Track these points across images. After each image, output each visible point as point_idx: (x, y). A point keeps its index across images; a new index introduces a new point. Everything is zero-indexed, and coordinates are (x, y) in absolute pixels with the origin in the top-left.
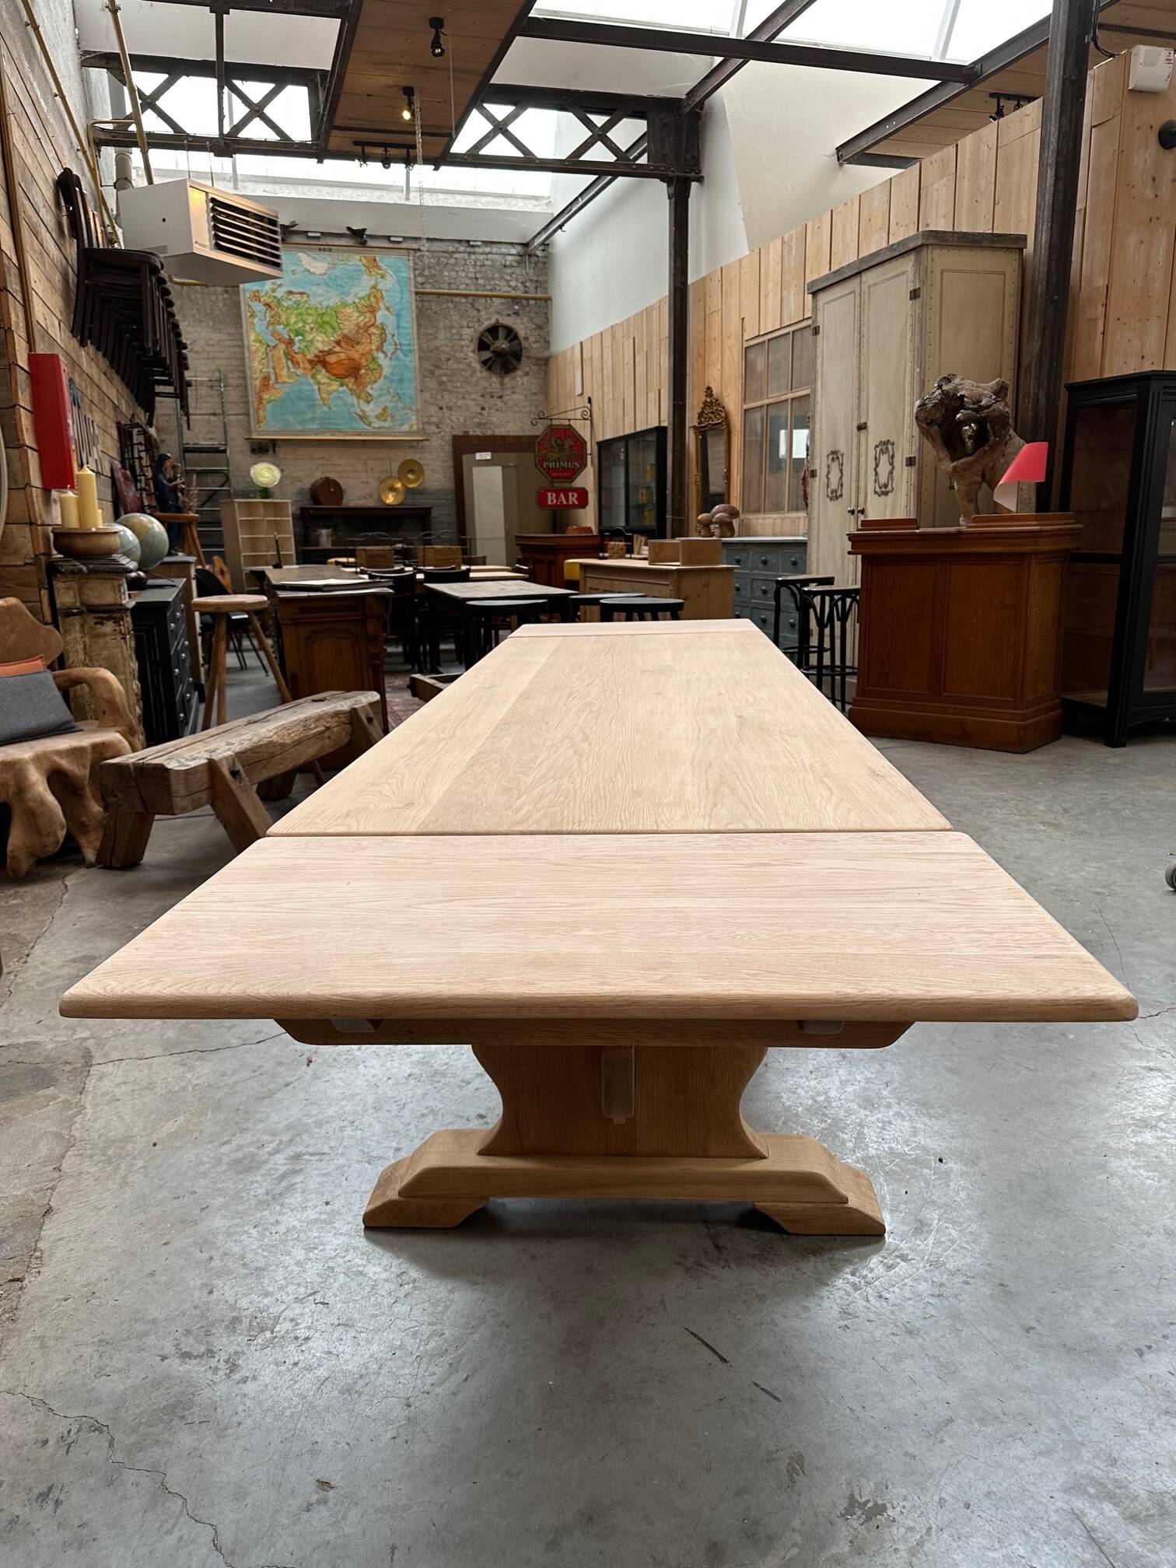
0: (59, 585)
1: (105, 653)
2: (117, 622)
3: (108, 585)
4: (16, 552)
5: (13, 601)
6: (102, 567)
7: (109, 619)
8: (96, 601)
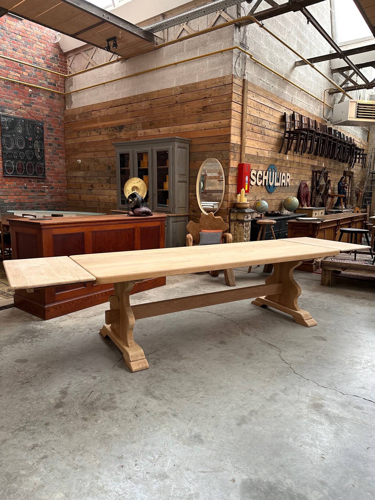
0: (231, 214)
1: (239, 230)
2: (243, 224)
3: (242, 215)
4: (224, 207)
5: (219, 217)
6: (240, 211)
7: (241, 223)
8: (239, 219)
